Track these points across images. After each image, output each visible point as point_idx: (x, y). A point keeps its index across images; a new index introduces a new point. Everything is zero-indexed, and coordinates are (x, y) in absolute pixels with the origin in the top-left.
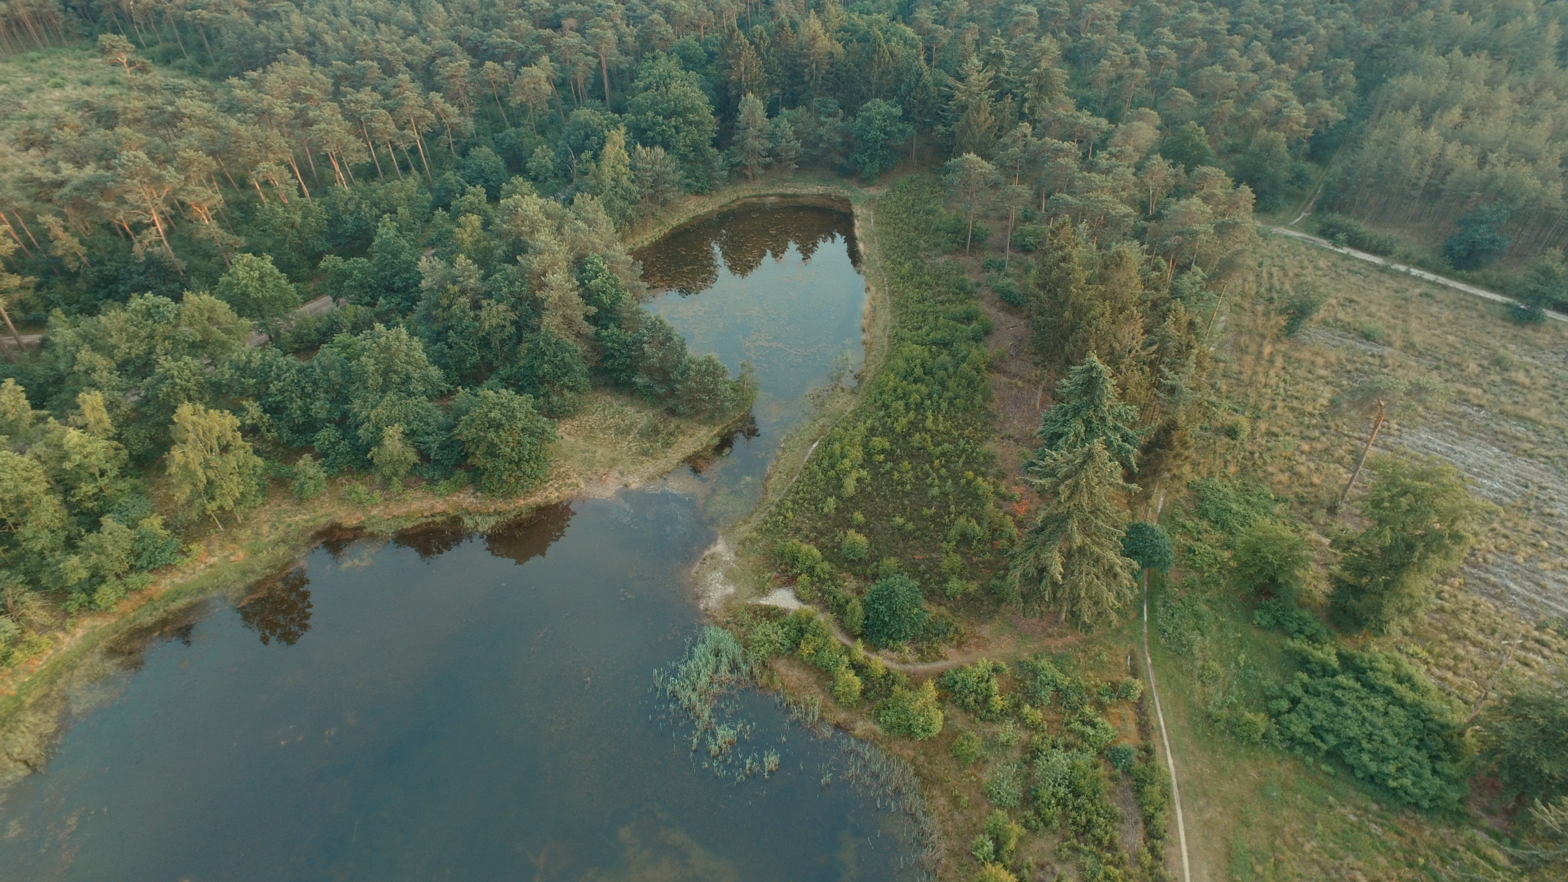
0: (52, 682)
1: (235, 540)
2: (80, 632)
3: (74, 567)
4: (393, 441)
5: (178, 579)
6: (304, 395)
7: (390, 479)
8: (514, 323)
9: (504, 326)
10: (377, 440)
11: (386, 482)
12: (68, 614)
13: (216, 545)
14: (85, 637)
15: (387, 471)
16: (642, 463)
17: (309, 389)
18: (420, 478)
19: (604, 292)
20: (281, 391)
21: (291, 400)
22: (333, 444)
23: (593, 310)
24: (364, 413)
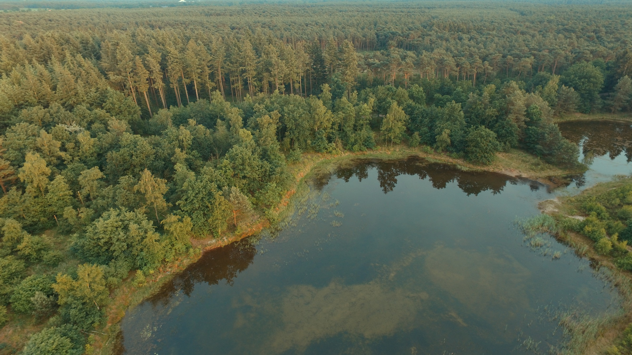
0: (338, 161)
1: (389, 150)
2: (346, 154)
3: (352, 137)
4: (445, 135)
5: (372, 153)
6: (423, 117)
7: (439, 147)
8: (496, 116)
9: (493, 117)
10: (440, 134)
11: (437, 148)
12: (345, 149)
13: (384, 149)
14: (347, 156)
15: (439, 144)
16: (530, 171)
17: (425, 115)
18: (447, 151)
19: (535, 116)
20: (417, 114)
21: (419, 117)
22: (425, 133)
23: (528, 119)
24: (439, 125)
